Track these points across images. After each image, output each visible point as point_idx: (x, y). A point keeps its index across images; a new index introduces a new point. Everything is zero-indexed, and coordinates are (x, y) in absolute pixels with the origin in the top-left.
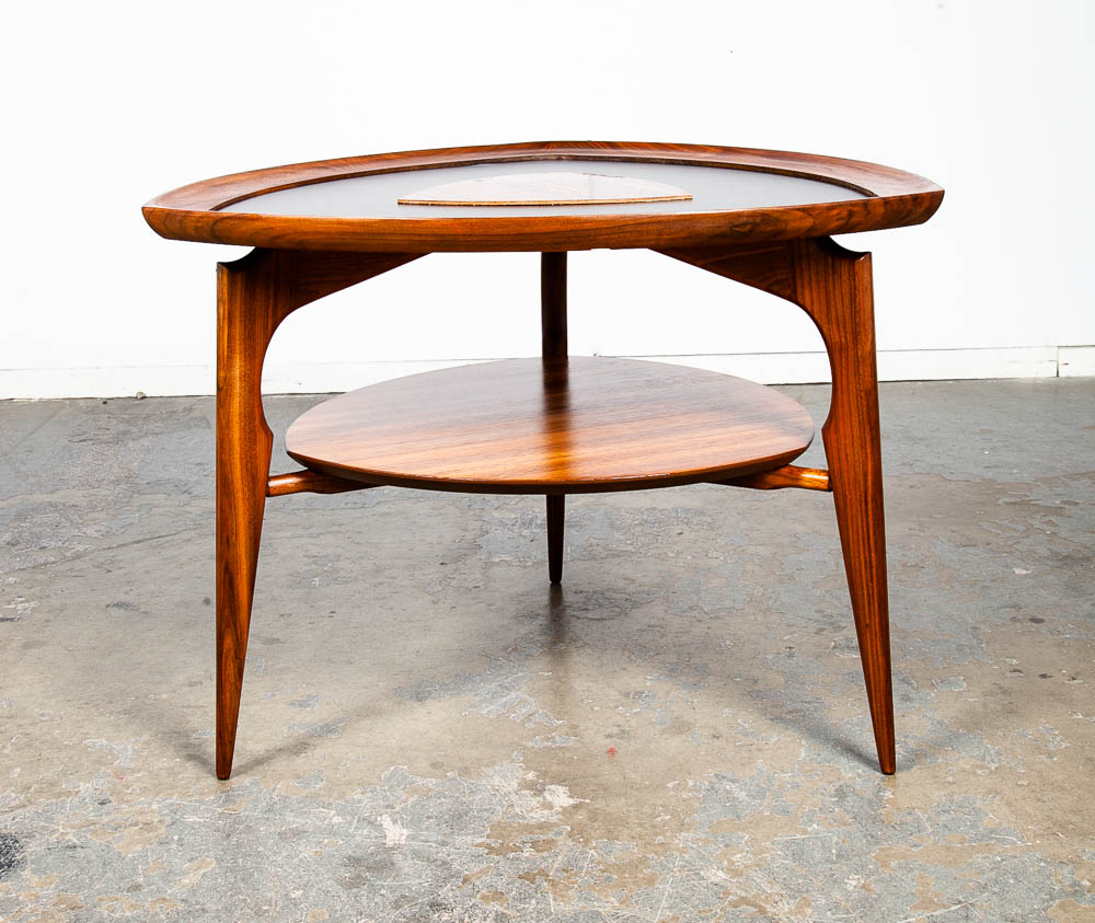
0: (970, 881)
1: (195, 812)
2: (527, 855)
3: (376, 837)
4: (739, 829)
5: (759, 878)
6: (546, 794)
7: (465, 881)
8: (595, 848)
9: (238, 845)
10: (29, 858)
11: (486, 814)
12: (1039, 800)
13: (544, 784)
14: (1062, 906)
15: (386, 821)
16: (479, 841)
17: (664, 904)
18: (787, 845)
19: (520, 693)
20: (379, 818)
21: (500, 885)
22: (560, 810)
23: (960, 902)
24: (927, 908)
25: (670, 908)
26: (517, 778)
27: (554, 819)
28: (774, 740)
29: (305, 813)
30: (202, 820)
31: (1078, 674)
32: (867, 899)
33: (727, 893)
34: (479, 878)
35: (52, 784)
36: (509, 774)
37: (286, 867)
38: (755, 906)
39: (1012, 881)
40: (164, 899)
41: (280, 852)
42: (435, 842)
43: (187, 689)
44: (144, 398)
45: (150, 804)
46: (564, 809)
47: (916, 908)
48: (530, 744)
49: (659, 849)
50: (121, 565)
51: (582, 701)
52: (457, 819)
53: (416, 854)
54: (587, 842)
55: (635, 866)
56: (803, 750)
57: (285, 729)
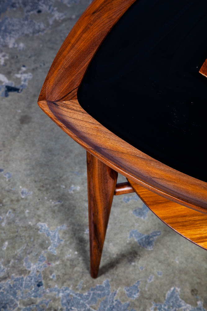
45: (59, 292)
57: (128, 236)
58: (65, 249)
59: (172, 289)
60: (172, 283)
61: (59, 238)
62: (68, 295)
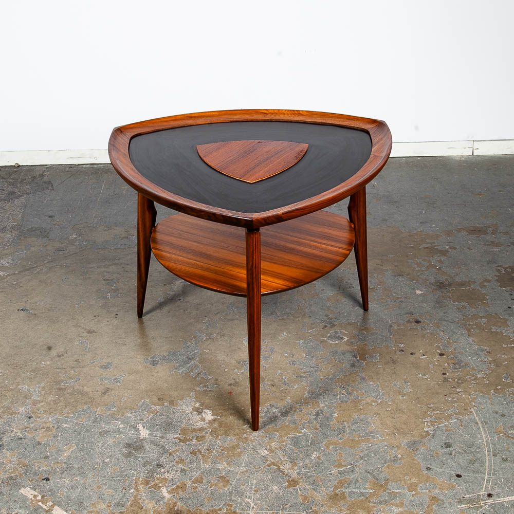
0: (357, 455)
1: (66, 422)
2: (194, 443)
3: (137, 434)
4: (275, 431)
5: (280, 453)
6: (203, 414)
7: (170, 454)
8: (220, 440)
9: (84, 438)
10: (4, 443)
11: (179, 424)
12: (393, 418)
13: (202, 409)
14: (388, 466)
15: (140, 427)
16: (176, 436)
17: (243, 465)
18: (293, 438)
19: (195, 361)
20: (138, 425)
21: (183, 456)
22: (208, 421)
23: (352, 464)
24: (339, 467)
25: (245, 467)
26: (192, 406)
27: (205, 426)
28: (296, 387)
29: (109, 423)
30: (69, 426)
31: (426, 353)
32: (318, 463)
33: (267, 460)
34: (175, 453)
35: (9, 408)
36: (189, 404)
37: (103, 448)
38: (276, 466)
39: (373, 455)
40: (58, 462)
41: (100, 441)
42: (159, 437)
43: (57, 359)
44: (19, 166)
45: (48, 418)
46: (209, 421)
47: (335, 467)
48: (198, 389)
49: (244, 440)
50: (21, 285)
51: (221, 366)
52: (168, 426)
53: (152, 442)
54: (217, 437)
55: (234, 448)
56: (306, 392)
57: (99, 380)
58: (47, 396)
59: (142, 401)
60: (142, 398)
61: (39, 391)
62: (57, 418)
